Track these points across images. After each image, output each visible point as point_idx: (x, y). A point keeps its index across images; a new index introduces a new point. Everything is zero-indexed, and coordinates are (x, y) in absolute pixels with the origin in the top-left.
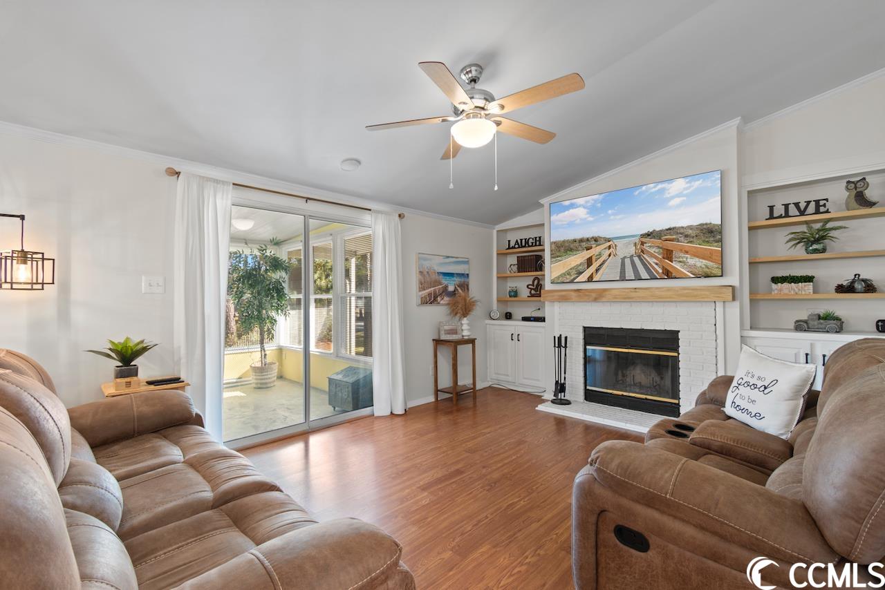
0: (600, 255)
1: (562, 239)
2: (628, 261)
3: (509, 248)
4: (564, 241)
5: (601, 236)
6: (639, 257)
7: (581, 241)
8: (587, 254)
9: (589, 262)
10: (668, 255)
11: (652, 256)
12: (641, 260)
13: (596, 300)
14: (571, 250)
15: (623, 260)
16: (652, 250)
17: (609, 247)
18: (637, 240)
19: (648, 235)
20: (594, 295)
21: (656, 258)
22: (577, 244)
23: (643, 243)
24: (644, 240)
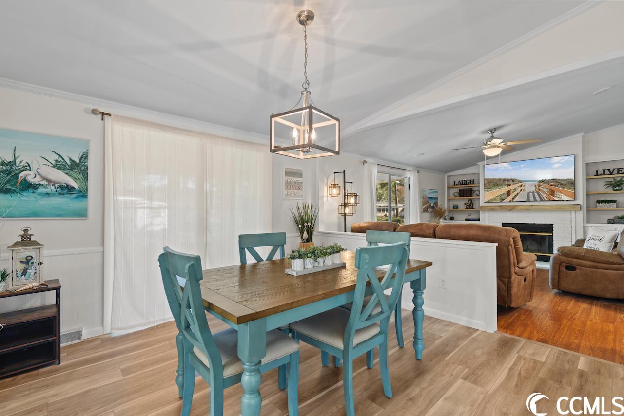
0: (515, 190)
1: (492, 178)
2: (531, 195)
3: (455, 185)
4: (493, 179)
5: (517, 179)
6: (537, 193)
7: (504, 180)
8: (507, 189)
9: (509, 193)
10: (552, 193)
11: (544, 193)
12: (538, 194)
13: (510, 210)
14: (498, 185)
15: (529, 194)
16: (544, 190)
17: (521, 186)
18: (536, 183)
19: (542, 181)
20: (510, 208)
21: (546, 194)
22: (501, 182)
23: (539, 186)
24: (540, 184)
